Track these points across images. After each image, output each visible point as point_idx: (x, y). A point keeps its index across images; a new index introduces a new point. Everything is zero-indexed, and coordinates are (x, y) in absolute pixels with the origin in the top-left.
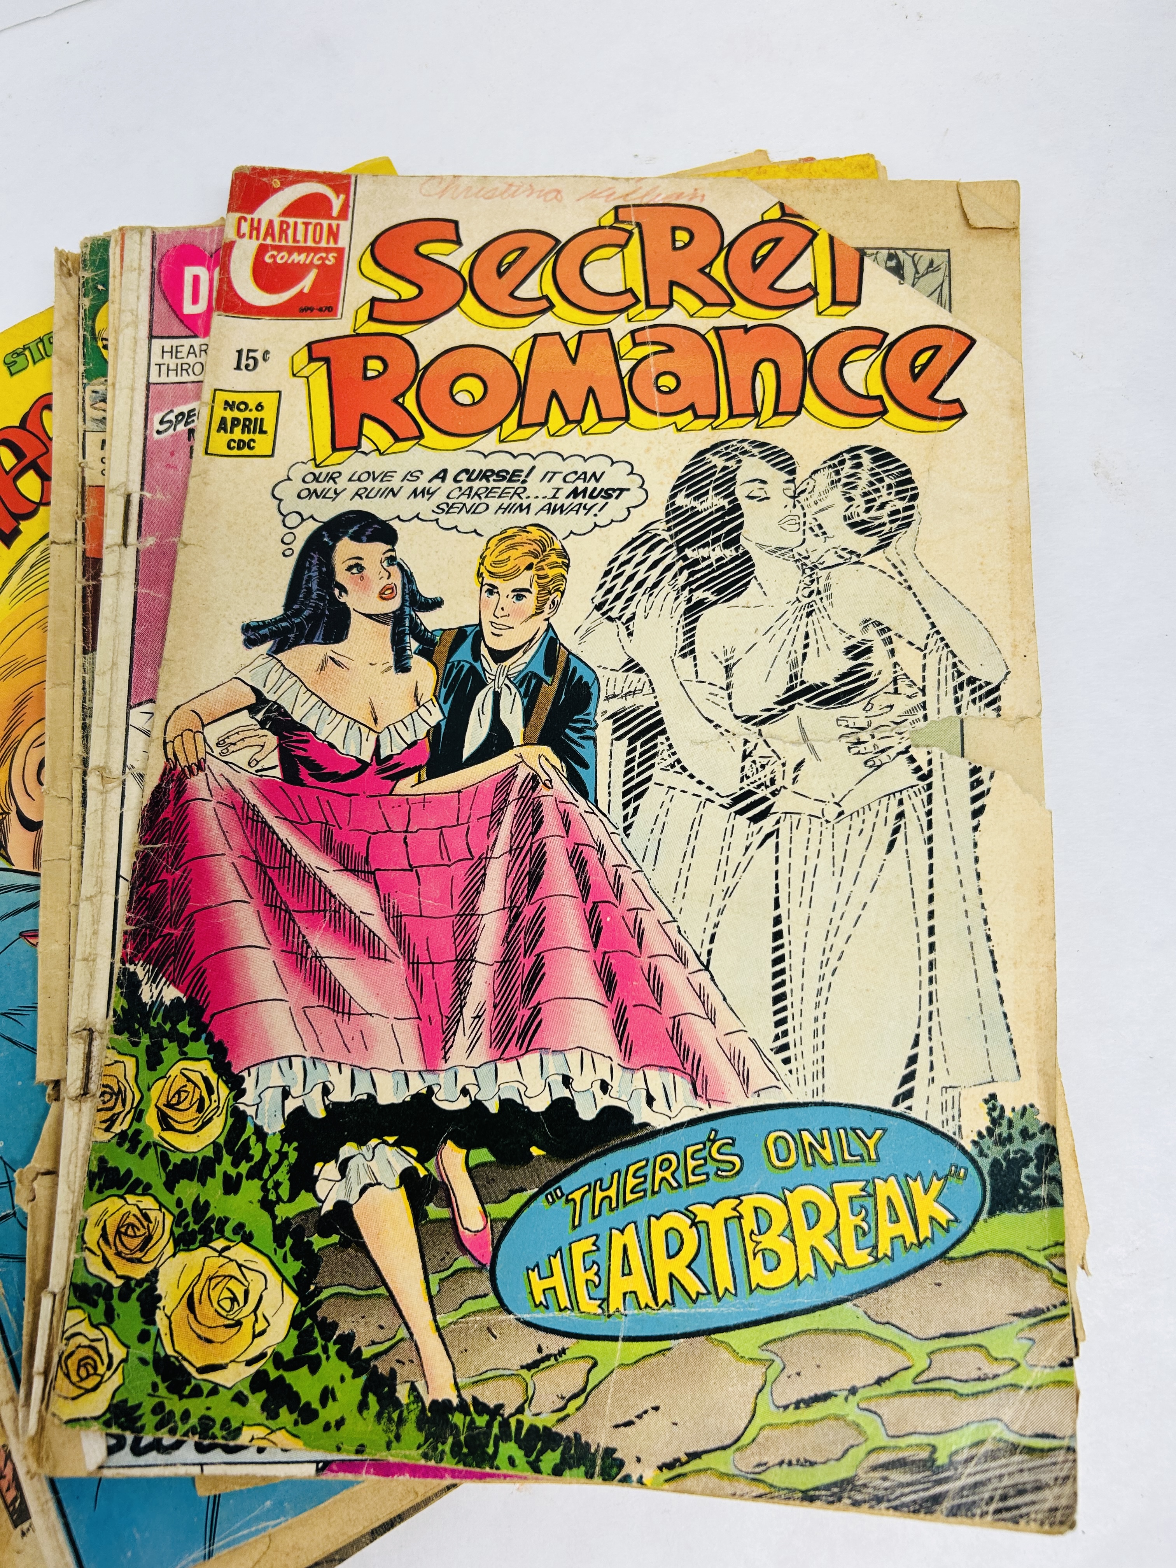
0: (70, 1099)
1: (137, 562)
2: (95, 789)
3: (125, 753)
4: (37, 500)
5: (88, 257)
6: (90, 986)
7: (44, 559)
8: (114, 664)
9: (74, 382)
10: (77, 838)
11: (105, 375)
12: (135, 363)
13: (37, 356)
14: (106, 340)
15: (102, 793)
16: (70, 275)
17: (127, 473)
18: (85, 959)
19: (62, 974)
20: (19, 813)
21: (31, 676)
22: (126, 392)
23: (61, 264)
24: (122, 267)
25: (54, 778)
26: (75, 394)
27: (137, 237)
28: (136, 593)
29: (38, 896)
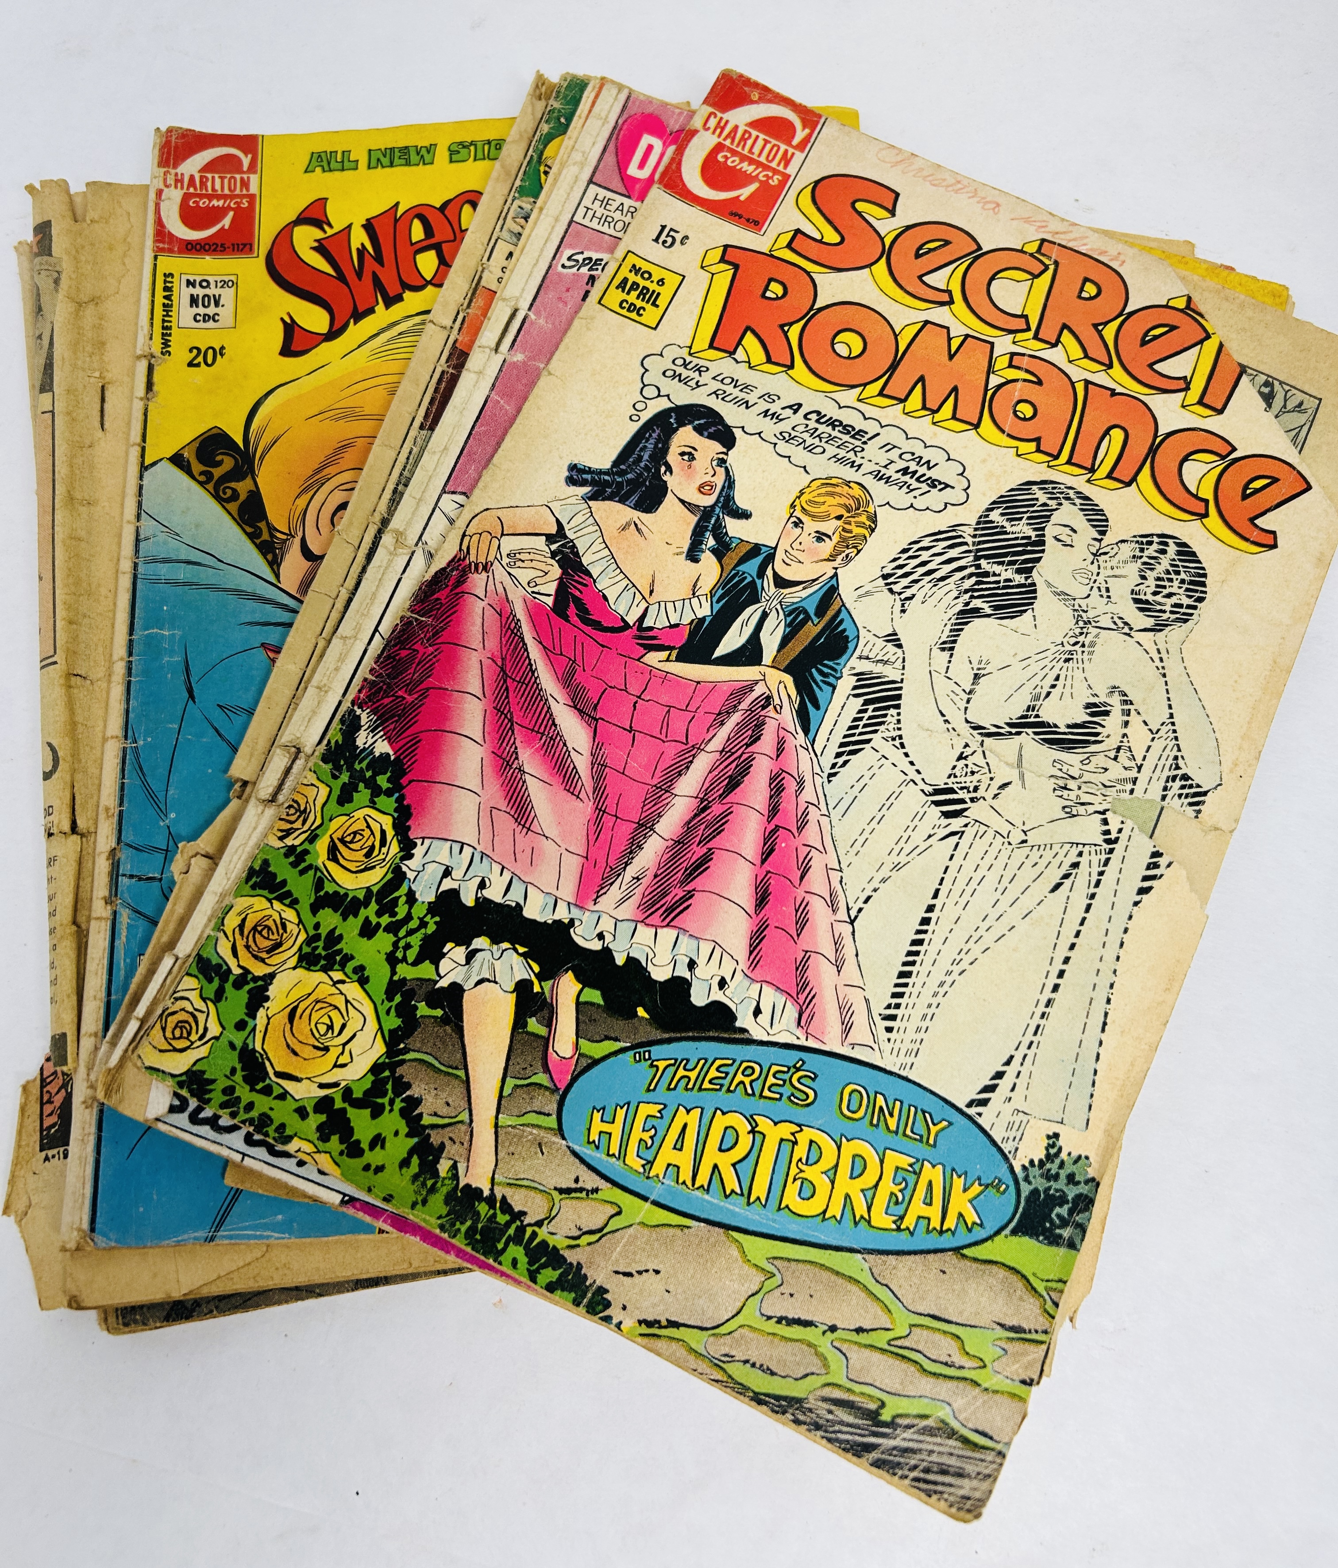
0: (258, 800)
1: (501, 370)
2: (386, 548)
3: (424, 529)
4: (428, 279)
5: (563, 90)
6: (314, 712)
7: (417, 331)
8: (446, 448)
9: (506, 192)
10: (351, 583)
11: (536, 196)
12: (567, 198)
13: (480, 155)
14: (550, 168)
15: (391, 554)
16: (540, 99)
17: (523, 290)
18: (319, 688)
19: (289, 693)
20: (303, 541)
21: (363, 428)
22: (550, 220)
23: (537, 86)
24: (590, 111)
25: (351, 523)
26: (502, 202)
27: (614, 91)
28: (488, 396)
29: (294, 618)
